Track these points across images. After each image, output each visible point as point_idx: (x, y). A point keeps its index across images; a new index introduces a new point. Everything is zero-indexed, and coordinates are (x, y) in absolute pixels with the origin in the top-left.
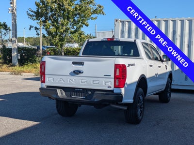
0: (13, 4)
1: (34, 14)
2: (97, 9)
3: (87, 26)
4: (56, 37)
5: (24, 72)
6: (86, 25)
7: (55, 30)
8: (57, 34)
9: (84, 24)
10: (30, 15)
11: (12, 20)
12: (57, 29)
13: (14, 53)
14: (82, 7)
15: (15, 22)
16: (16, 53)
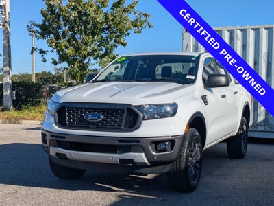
0: (5, 14)
1: (39, 29)
2: (136, 20)
3: (125, 45)
4: (74, 65)
5: (24, 119)
6: (122, 44)
7: (74, 52)
8: (75, 60)
9: (118, 42)
10: (32, 31)
11: (5, 39)
12: (76, 51)
13: (7, 91)
14: (116, 17)
15: (9, 42)
16: (9, 91)
